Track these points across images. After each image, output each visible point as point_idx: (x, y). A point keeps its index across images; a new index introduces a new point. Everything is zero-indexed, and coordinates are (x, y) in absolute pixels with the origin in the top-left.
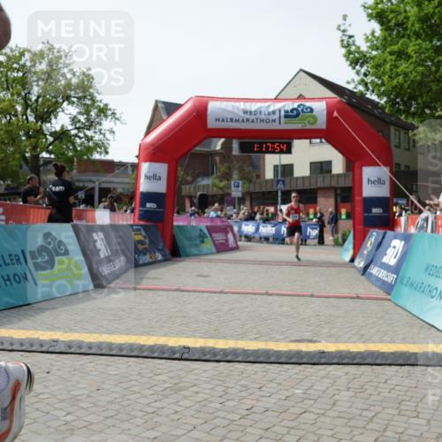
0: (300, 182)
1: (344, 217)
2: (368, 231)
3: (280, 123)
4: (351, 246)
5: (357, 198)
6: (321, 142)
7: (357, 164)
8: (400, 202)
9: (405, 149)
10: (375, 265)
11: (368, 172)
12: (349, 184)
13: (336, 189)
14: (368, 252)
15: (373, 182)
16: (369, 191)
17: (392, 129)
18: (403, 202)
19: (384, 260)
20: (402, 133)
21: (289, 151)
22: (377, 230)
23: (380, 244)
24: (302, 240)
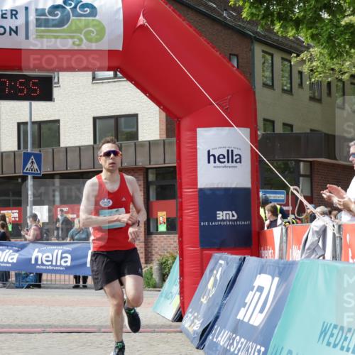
0: (73, 157)
1: (162, 228)
2: (209, 258)
3: (27, 37)
4: (176, 289)
5: (187, 191)
6: (115, 76)
7: (185, 123)
8: (271, 196)
9: (284, 91)
10: (224, 327)
11: (209, 139)
12: (171, 162)
13: (146, 171)
14: (209, 300)
15: (218, 159)
16: (209, 176)
17: (258, 50)
18: (277, 196)
19: (240, 316)
20: (278, 57)
21: (47, 95)
22: (225, 255)
23: (232, 284)
24: (77, 278)
